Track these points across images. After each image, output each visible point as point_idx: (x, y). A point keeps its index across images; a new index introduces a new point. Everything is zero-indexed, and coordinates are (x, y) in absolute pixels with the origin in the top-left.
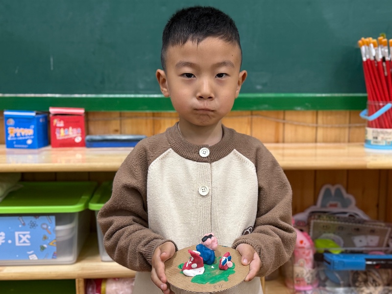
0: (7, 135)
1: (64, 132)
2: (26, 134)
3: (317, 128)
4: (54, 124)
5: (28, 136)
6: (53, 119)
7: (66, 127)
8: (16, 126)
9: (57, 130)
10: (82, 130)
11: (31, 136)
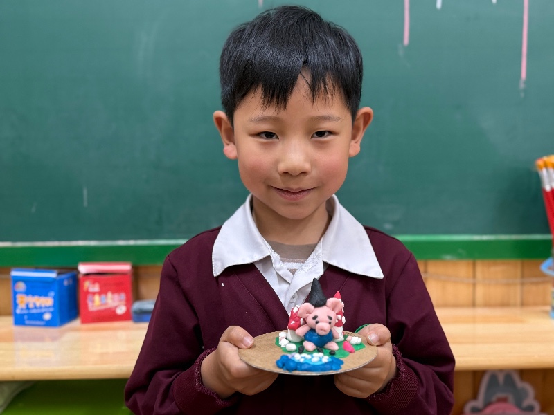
0: (16, 305)
1: (101, 300)
2: (43, 305)
3: (474, 285)
4: (85, 288)
5: (46, 307)
6: (84, 280)
7: (102, 292)
8: (27, 293)
9: (90, 297)
10: (127, 296)
11: (49, 307)
